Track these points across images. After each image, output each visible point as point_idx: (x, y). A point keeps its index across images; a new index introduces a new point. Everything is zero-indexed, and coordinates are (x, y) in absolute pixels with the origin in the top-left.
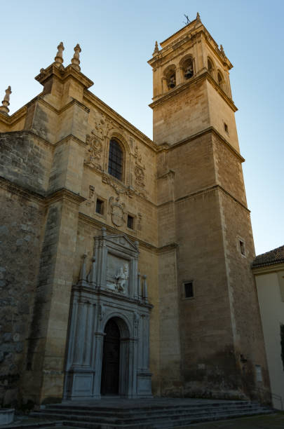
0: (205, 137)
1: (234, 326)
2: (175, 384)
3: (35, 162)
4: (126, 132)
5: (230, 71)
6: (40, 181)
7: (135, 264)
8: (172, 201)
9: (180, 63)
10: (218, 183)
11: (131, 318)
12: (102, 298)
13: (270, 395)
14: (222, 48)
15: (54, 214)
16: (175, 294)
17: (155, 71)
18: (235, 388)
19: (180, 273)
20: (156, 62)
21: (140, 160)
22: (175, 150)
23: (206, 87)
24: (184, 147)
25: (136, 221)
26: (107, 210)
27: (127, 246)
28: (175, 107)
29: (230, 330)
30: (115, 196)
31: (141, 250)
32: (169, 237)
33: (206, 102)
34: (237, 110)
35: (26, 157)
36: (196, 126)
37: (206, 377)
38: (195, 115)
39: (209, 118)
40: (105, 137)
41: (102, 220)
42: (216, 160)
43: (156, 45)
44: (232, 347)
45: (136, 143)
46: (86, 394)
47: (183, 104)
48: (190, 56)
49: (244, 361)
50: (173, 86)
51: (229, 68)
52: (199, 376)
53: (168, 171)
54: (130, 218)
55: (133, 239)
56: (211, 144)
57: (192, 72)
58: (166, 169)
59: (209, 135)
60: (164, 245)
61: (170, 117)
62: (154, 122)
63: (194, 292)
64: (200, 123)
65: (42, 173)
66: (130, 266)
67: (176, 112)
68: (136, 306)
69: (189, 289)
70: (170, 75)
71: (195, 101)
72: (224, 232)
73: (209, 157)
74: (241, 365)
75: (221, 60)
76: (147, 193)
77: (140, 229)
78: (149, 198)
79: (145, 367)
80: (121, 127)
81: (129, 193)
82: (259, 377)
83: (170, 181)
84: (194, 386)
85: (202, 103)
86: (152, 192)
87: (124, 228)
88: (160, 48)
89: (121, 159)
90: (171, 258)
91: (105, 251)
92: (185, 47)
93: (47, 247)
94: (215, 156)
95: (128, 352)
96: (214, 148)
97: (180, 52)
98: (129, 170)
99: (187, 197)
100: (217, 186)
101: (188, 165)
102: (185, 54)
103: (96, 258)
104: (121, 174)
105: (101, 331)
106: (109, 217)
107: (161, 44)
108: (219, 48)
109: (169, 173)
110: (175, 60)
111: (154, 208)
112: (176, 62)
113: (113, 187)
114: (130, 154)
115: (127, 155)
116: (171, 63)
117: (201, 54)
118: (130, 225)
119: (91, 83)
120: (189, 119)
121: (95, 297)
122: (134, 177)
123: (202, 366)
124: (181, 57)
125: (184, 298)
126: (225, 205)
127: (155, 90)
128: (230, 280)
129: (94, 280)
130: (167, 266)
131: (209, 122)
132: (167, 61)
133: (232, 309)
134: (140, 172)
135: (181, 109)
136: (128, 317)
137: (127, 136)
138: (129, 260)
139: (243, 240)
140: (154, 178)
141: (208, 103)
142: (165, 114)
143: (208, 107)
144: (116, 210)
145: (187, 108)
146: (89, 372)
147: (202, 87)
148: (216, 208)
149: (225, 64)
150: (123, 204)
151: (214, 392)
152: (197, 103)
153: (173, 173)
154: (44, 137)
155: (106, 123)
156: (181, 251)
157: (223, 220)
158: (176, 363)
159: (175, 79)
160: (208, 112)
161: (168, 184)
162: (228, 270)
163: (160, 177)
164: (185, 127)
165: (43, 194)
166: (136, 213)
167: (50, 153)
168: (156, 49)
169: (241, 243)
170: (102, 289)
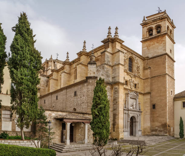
0: (163, 56)
1: (167, 117)
2: (148, 132)
3: (108, 73)
4: (133, 55)
5: (174, 29)
6: (109, 79)
7: (138, 100)
8: (149, 78)
9: (155, 27)
10: (167, 72)
11: (137, 116)
12: (129, 111)
13: (174, 134)
14: (172, 21)
15: (116, 89)
16: (149, 108)
17: (143, 28)
18: (166, 133)
19: (151, 101)
20: (144, 25)
21: (138, 64)
22: (151, 60)
23: (166, 38)
24: (155, 59)
25: (137, 86)
26: (129, 84)
27: (135, 95)
28: (152, 43)
29: (166, 118)
30: (131, 79)
31: (139, 95)
32: (148, 90)
33: (165, 43)
34: (175, 43)
35: (105, 72)
36: (160, 52)
37: (158, 131)
38: (160, 47)
39: (166, 49)
40: (127, 59)
41: (127, 88)
42: (167, 64)
43: (144, 18)
44: (166, 123)
45: (137, 58)
46: (127, 136)
47: (155, 43)
48: (160, 25)
49: (169, 126)
50: (151, 35)
51: (174, 28)
52: (156, 130)
53: (148, 67)
54: (135, 85)
55: (137, 92)
56: (166, 59)
57: (160, 31)
58: (147, 66)
59: (165, 55)
60: (146, 92)
61: (150, 47)
62: (143, 48)
63: (156, 107)
64: (162, 51)
65: (110, 76)
66: (136, 101)
67: (152, 45)
68: (138, 112)
69: (154, 106)
70: (150, 30)
71: (161, 42)
72: (167, 89)
73: (164, 63)
74: (168, 127)
75: (172, 26)
76: (140, 75)
77: (138, 88)
78: (141, 77)
79: (140, 129)
80: (132, 53)
81: (135, 76)
82: (172, 130)
83: (149, 71)
84: (154, 133)
85: (163, 44)
86: (142, 75)
87: (133, 89)
88: (146, 19)
89: (132, 65)
90: (148, 97)
91: (129, 98)
92: (158, 22)
93: (115, 99)
94: (167, 63)
95: (136, 125)
96: (167, 60)
97: (156, 22)
98: (135, 68)
99: (155, 77)
100: (166, 74)
101: (156, 65)
102: (158, 24)
103: (126, 100)
104: (132, 70)
105: (129, 120)
106: (129, 86)
107: (146, 17)
108: (171, 21)
109: (148, 68)
110: (153, 25)
111: (142, 80)
112: (154, 26)
113: (130, 76)
114: (135, 63)
115: (134, 63)
116: (151, 26)
117: (165, 25)
118: (135, 88)
119: (123, 42)
120: (158, 49)
121: (127, 111)
122: (136, 71)
123: (157, 128)
124: (156, 25)
125: (152, 109)
126: (168, 80)
127: (143, 36)
128: (168, 104)
129: (127, 107)
130: (147, 99)
131: (166, 51)
132: (149, 25)
133: (167, 113)
134: (138, 68)
135: (154, 44)
136: (136, 116)
137: (134, 56)
138: (135, 99)
139: (172, 90)
140: (142, 70)
141: (166, 44)
142: (147, 46)
143: (166, 45)
144: (132, 84)
145: (157, 44)
146: (127, 131)
147: (164, 38)
148: (165, 81)
149: (173, 27)
150: (133, 81)
151: (160, 134)
152: (161, 43)
153: (150, 68)
154: (109, 64)
155: (127, 53)
156: (152, 94)
157: (167, 85)
158: (149, 127)
159: (152, 32)
160: (166, 47)
161: (148, 72)
162: (167, 101)
163: (145, 69)
164: (156, 51)
165: (110, 83)
166: (137, 83)
167: (111, 69)
168: (144, 19)
169: (171, 91)
170: (129, 109)
